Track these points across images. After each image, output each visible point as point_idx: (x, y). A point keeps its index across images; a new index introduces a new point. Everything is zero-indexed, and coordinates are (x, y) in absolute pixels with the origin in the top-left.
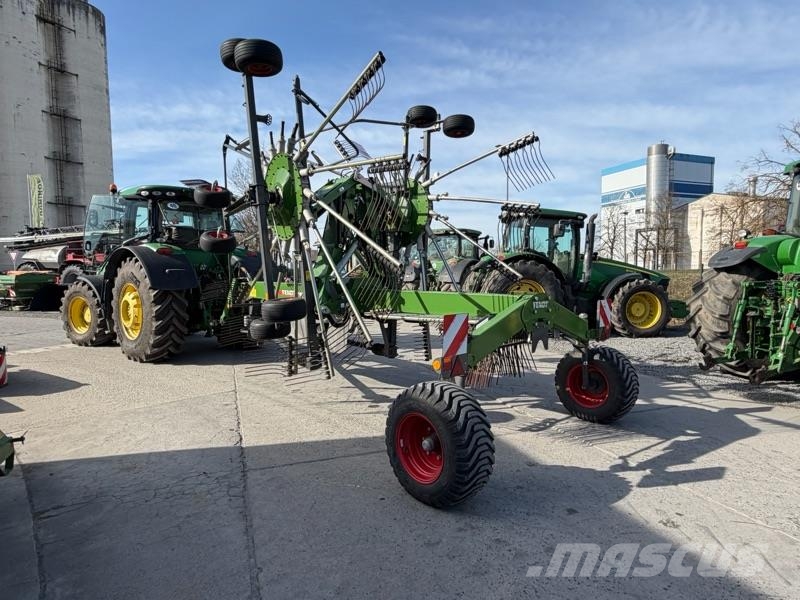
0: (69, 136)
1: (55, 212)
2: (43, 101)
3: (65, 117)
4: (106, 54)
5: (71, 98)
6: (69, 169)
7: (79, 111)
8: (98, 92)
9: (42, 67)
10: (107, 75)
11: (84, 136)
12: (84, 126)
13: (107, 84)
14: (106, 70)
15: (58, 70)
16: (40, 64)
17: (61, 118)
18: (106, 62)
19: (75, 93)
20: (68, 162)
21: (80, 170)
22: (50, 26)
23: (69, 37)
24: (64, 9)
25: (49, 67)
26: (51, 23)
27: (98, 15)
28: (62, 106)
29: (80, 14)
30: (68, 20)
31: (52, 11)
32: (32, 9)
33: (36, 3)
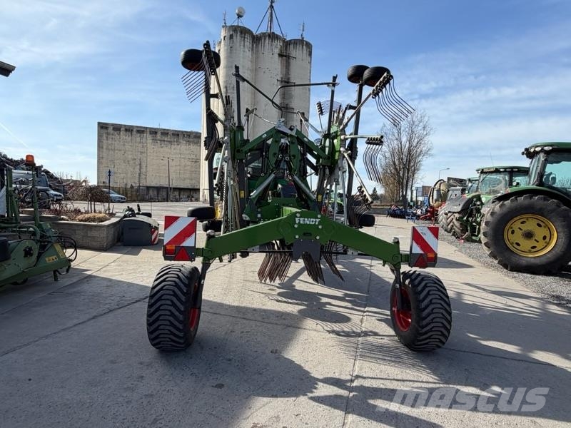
3: (287, 108)
4: (311, 67)
5: (291, 97)
7: (294, 103)
9: (279, 82)
14: (310, 77)
15: (286, 82)
16: (278, 80)
17: (285, 109)
19: (293, 93)
22: (284, 58)
23: (293, 62)
24: (292, 46)
25: (282, 81)
26: (285, 56)
27: (309, 45)
28: (286, 102)
29: (299, 47)
30: (294, 52)
31: (286, 49)
32: (277, 51)
33: (279, 47)
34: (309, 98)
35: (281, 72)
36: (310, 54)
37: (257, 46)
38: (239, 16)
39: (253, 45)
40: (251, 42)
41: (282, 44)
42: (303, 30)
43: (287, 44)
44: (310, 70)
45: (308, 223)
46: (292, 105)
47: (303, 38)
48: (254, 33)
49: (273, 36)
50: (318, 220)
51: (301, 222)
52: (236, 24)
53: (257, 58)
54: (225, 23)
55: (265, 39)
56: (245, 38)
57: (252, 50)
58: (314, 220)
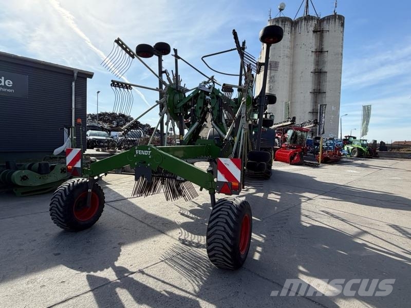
0: (321, 81)
1: (312, 117)
2: (312, 68)
3: (320, 72)
4: (343, 35)
5: (324, 62)
6: (320, 96)
7: (327, 68)
8: (337, 56)
9: (313, 53)
10: (342, 46)
11: (328, 80)
12: (328, 74)
13: (342, 50)
14: (342, 44)
15: (320, 52)
16: (312, 52)
17: (319, 73)
18: (343, 40)
19: (326, 60)
20: (320, 93)
21: (324, 96)
22: (319, 33)
23: (326, 35)
24: (325, 22)
25: (316, 52)
26: (319, 32)
27: (341, 18)
28: (320, 68)
29: (332, 22)
30: (326, 26)
31: (320, 26)
32: (312, 29)
33: (313, 25)
34: (342, 61)
35: (316, 45)
36: (343, 25)
37: (295, 29)
38: (281, 10)
39: (292, 29)
40: (290, 27)
41: (316, 23)
42: (336, 7)
43: (320, 21)
44: (343, 38)
45: (144, 154)
46: (325, 69)
47: (335, 13)
48: (293, 20)
49: (308, 18)
50: (150, 152)
51: (140, 153)
52: (278, 16)
53: (295, 38)
54: (270, 18)
55: (302, 22)
56: (285, 25)
57: (291, 33)
58: (147, 152)
